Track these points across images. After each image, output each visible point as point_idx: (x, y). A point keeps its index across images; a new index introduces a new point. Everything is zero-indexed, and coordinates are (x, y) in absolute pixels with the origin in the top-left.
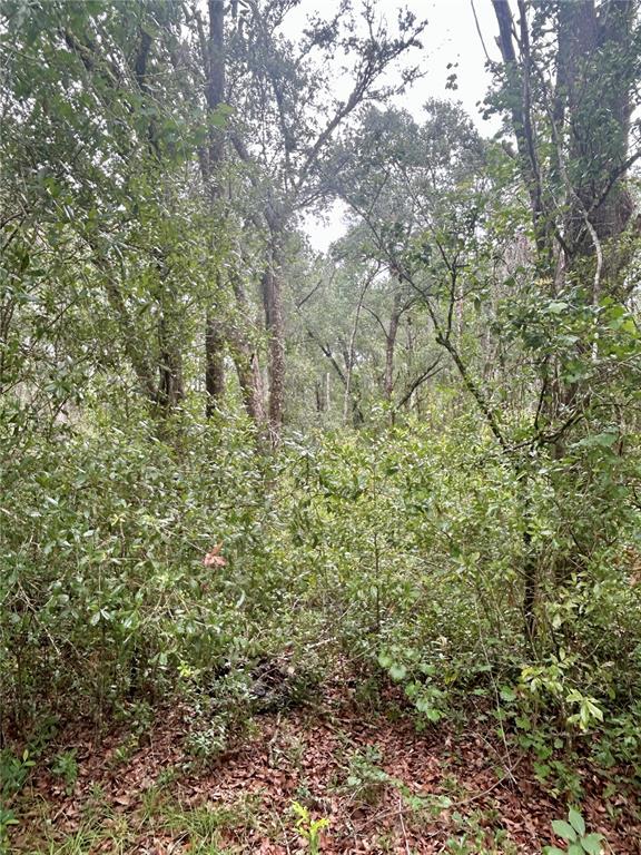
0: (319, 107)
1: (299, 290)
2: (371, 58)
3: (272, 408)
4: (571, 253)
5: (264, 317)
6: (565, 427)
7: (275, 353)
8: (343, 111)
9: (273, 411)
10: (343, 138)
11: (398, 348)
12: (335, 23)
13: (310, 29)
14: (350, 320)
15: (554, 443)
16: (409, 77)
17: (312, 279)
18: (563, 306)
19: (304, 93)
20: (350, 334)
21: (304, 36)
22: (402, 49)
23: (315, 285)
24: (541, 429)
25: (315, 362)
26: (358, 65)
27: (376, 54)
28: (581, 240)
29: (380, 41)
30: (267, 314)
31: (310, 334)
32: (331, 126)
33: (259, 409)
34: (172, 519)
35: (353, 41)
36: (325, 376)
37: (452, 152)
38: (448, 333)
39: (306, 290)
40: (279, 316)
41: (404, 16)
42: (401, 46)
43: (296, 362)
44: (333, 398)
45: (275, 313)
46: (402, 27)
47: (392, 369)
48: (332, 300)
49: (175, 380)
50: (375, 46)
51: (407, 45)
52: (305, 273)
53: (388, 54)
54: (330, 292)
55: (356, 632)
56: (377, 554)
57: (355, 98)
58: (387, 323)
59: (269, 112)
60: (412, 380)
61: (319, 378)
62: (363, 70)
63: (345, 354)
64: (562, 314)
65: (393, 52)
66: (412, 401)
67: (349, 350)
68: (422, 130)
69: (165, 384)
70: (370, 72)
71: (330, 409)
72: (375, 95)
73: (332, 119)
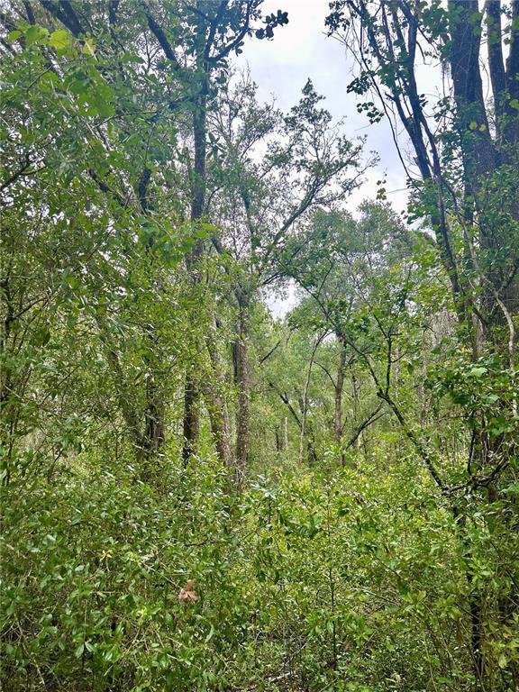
0: (277, 210)
1: (262, 349)
2: (318, 175)
3: (238, 448)
4: (487, 324)
5: (233, 371)
6: (494, 473)
7: (242, 402)
8: (296, 213)
9: (240, 451)
10: (297, 232)
11: (345, 396)
12: (290, 149)
13: (270, 154)
14: (303, 373)
15: (486, 486)
16: (349, 186)
17: (272, 340)
18: (483, 370)
19: (266, 200)
20: (304, 385)
21: (266, 159)
22: (342, 167)
23: (274, 345)
24: (473, 474)
25: (275, 408)
26: (307, 179)
27: (322, 171)
28: (495, 313)
29: (324, 162)
30: (236, 369)
31: (271, 385)
32: (287, 224)
33: (227, 450)
34: (152, 555)
35: (303, 163)
36: (283, 420)
37: (384, 242)
38: (387, 389)
39: (268, 350)
40: (245, 372)
41: (343, 144)
42: (341, 165)
43: (259, 408)
44: (290, 439)
45: (242, 369)
46: (341, 152)
47: (341, 414)
48: (290, 357)
49: (158, 426)
50: (321, 165)
51: (346, 164)
52: (267, 335)
53: (331, 171)
54: (287, 350)
55: (315, 667)
56: (332, 588)
57: (306, 203)
58: (335, 375)
59: (239, 214)
60: (358, 424)
61: (278, 422)
62: (311, 183)
63: (300, 401)
64: (483, 376)
65: (334, 169)
66: (360, 443)
67: (303, 397)
68: (359, 225)
69: (149, 431)
70: (317, 183)
71: (287, 449)
72: (321, 201)
73: (288, 218)
